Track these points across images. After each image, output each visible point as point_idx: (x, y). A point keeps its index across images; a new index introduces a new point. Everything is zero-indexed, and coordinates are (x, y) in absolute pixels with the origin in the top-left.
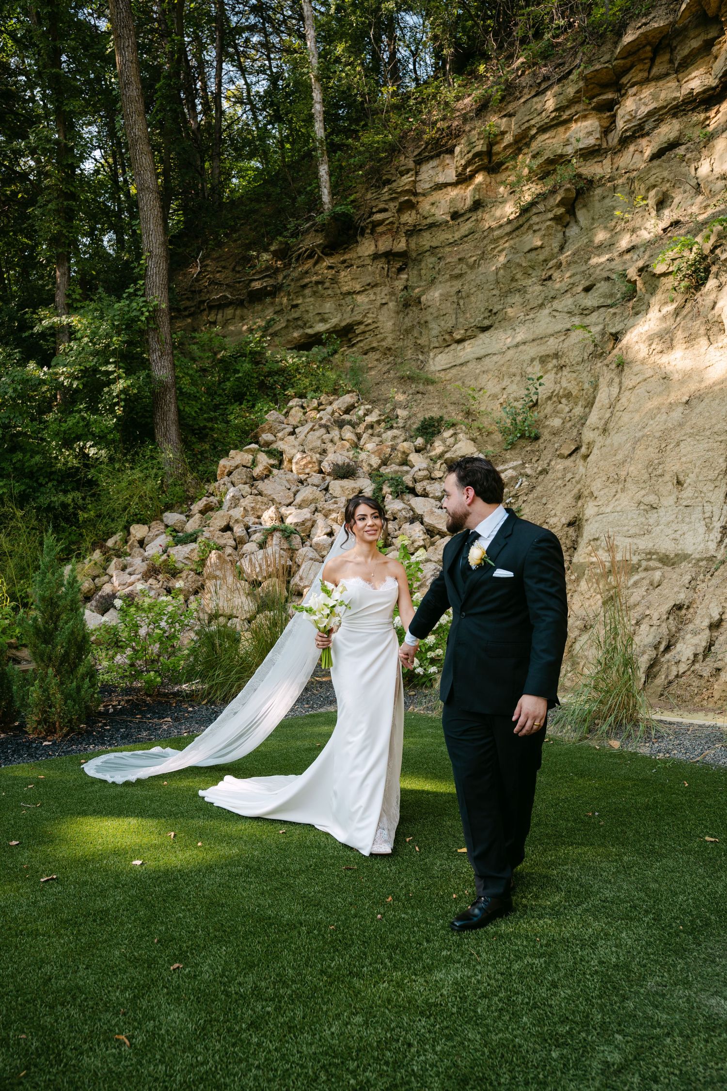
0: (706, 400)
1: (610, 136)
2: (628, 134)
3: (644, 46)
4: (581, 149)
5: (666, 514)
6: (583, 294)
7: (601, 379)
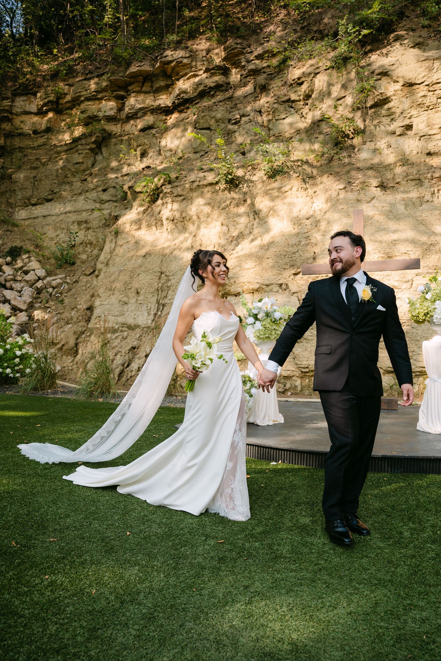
0: (152, 256)
1: (122, 113)
2: (130, 115)
3: (140, 76)
4: (106, 116)
5: (131, 307)
6: (102, 192)
7: (107, 239)
